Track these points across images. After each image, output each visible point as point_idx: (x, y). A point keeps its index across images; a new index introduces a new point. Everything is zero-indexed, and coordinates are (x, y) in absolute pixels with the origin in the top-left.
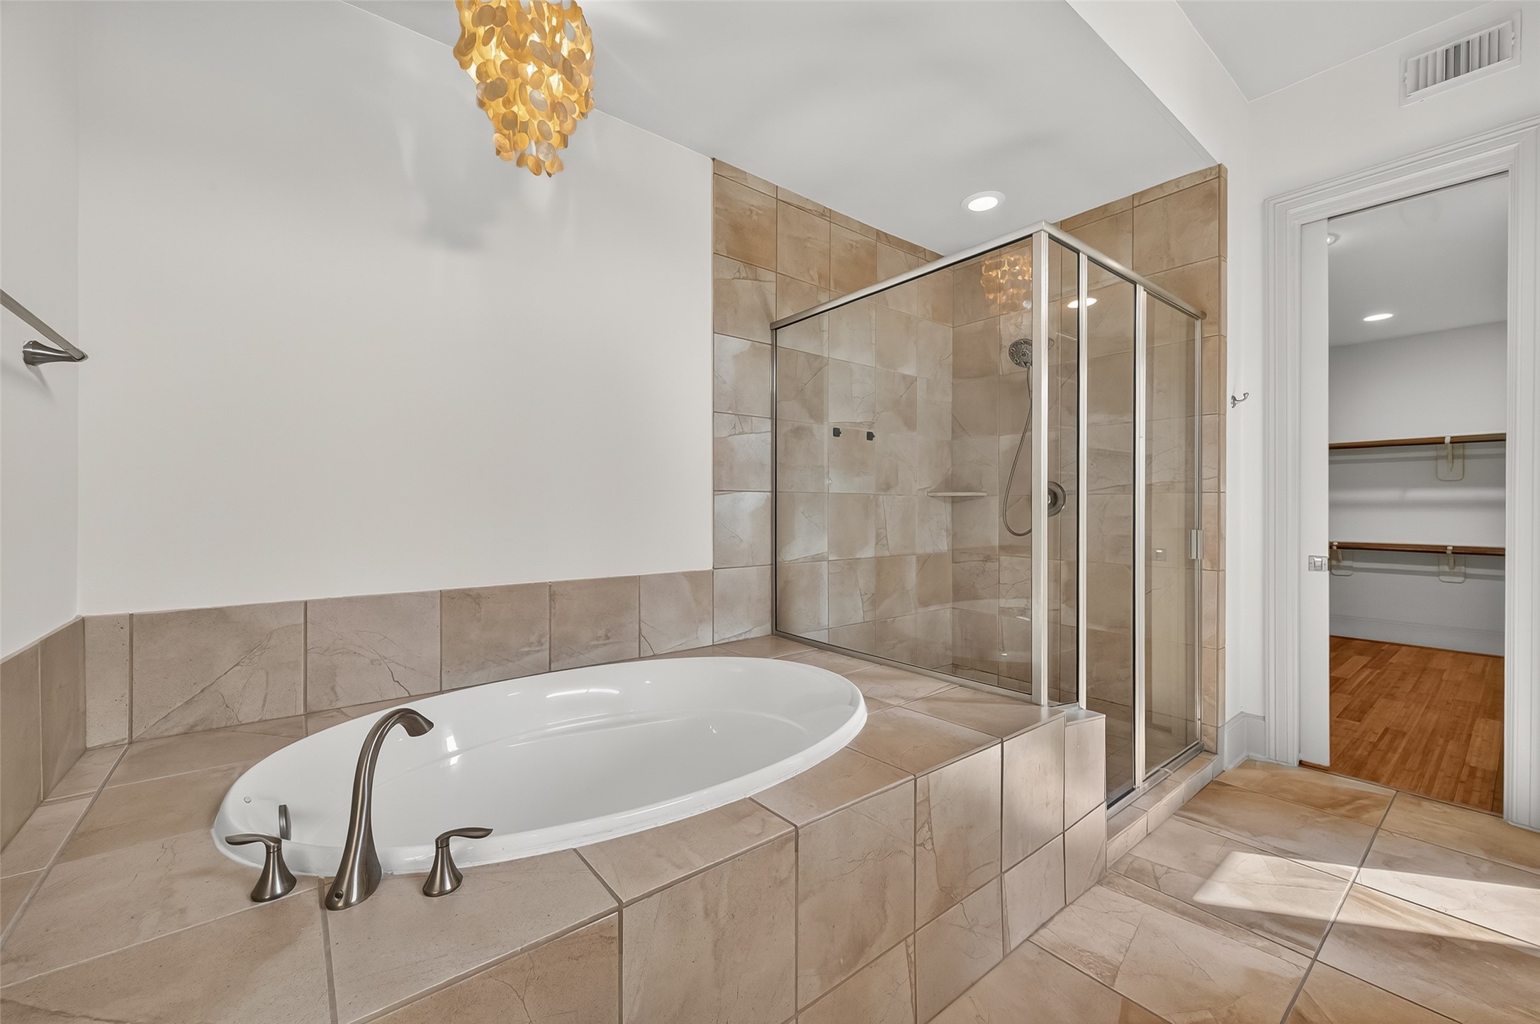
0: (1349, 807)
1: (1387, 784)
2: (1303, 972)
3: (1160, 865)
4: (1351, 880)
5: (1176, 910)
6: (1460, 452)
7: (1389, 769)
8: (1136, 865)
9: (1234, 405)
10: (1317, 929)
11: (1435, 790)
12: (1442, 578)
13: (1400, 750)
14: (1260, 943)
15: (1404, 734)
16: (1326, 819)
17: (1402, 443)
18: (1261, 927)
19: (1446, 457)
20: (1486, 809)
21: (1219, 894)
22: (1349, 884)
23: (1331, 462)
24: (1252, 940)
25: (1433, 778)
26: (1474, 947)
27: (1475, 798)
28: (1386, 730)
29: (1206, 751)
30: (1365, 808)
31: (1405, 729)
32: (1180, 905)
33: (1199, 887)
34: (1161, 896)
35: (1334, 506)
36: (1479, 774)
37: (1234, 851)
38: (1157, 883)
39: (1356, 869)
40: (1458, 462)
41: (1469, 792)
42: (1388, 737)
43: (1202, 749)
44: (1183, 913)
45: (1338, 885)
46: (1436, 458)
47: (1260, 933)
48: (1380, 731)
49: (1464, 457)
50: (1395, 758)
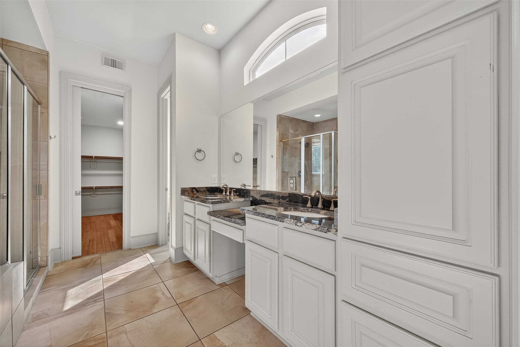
0: (92, 263)
1: (97, 253)
2: (103, 305)
3: (45, 310)
4: (102, 278)
5: (60, 317)
6: (96, 160)
7: (95, 250)
8: (34, 316)
9: (51, 139)
10: (101, 294)
11: (108, 250)
12: (92, 196)
13: (95, 244)
14: (89, 306)
15: (94, 240)
16: (87, 269)
17: (90, 157)
18: (87, 303)
19: (93, 162)
20: (119, 249)
21: (69, 304)
22: (102, 279)
23: (82, 162)
24: (87, 307)
25: (106, 247)
26: (130, 276)
27: (116, 248)
28: (90, 240)
29: (42, 267)
30: (95, 261)
31: (94, 239)
32: (60, 315)
33: (63, 306)
34: (51, 317)
35: (83, 175)
36: (114, 243)
37: (67, 291)
38: (48, 315)
39: (101, 276)
40: (96, 163)
41: (114, 247)
42: (91, 242)
43: (41, 267)
44: (62, 316)
45: (100, 281)
46: (90, 162)
47: (88, 304)
48: (88, 241)
49: (97, 162)
50: (95, 246)
